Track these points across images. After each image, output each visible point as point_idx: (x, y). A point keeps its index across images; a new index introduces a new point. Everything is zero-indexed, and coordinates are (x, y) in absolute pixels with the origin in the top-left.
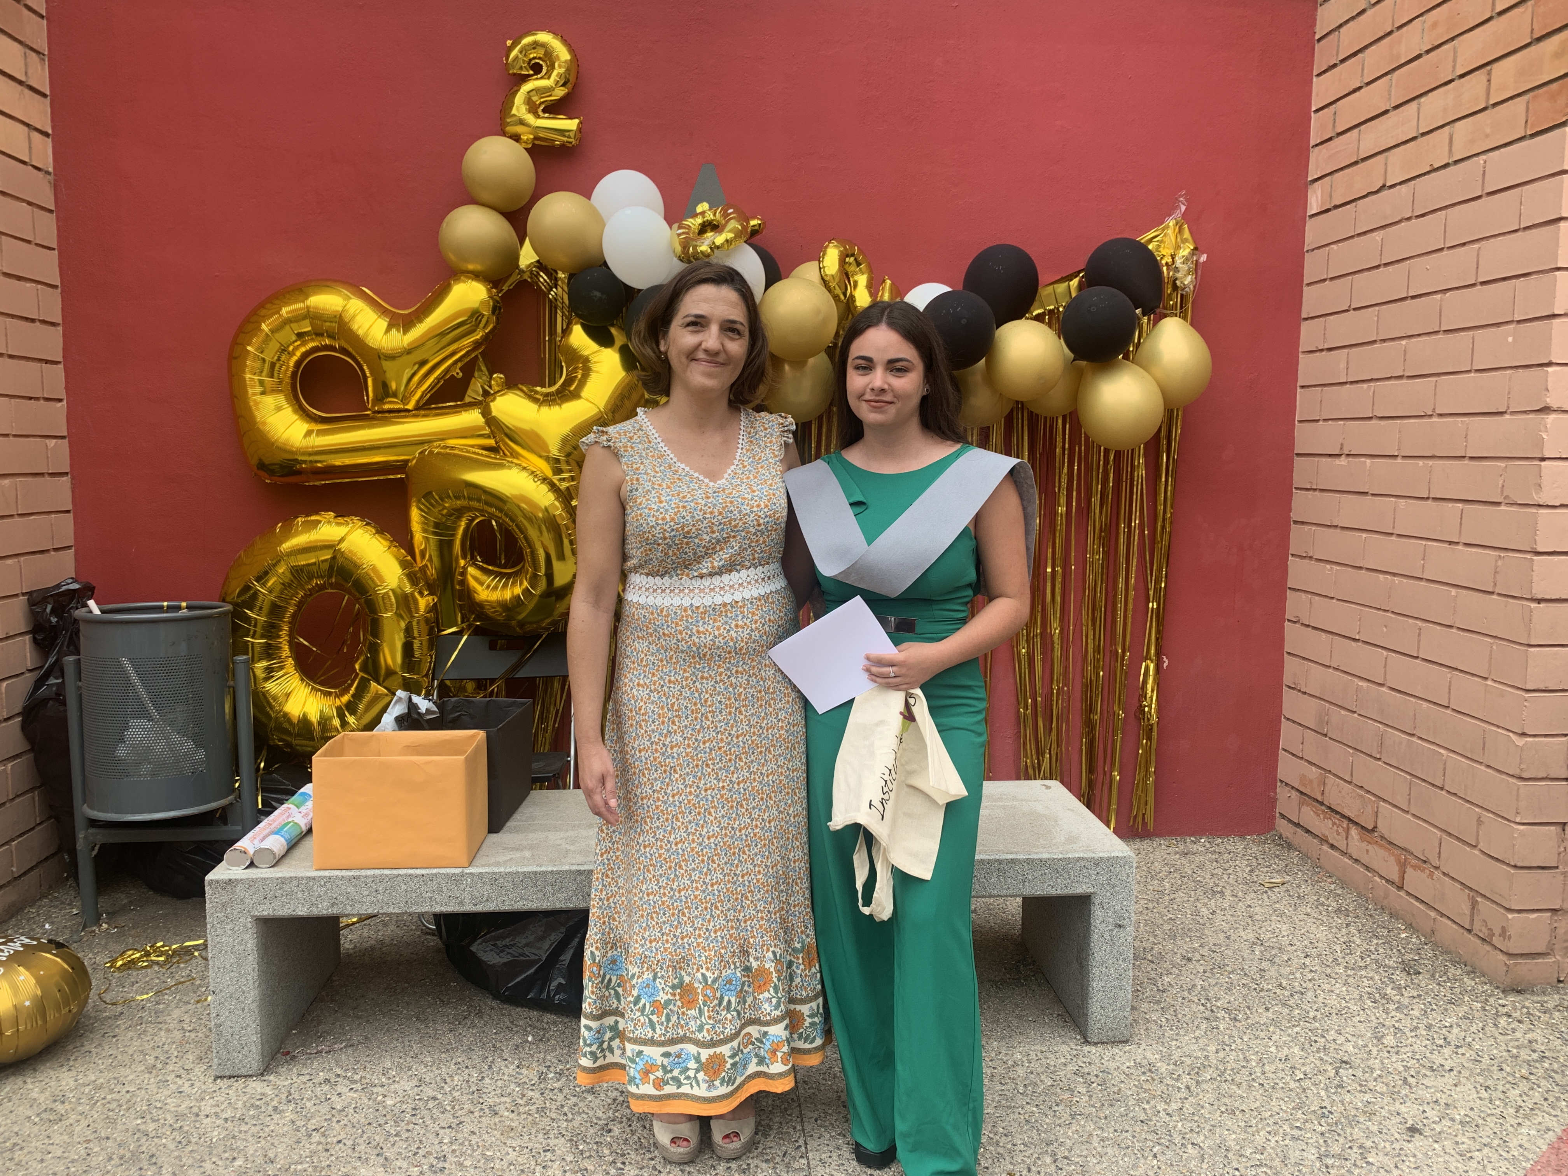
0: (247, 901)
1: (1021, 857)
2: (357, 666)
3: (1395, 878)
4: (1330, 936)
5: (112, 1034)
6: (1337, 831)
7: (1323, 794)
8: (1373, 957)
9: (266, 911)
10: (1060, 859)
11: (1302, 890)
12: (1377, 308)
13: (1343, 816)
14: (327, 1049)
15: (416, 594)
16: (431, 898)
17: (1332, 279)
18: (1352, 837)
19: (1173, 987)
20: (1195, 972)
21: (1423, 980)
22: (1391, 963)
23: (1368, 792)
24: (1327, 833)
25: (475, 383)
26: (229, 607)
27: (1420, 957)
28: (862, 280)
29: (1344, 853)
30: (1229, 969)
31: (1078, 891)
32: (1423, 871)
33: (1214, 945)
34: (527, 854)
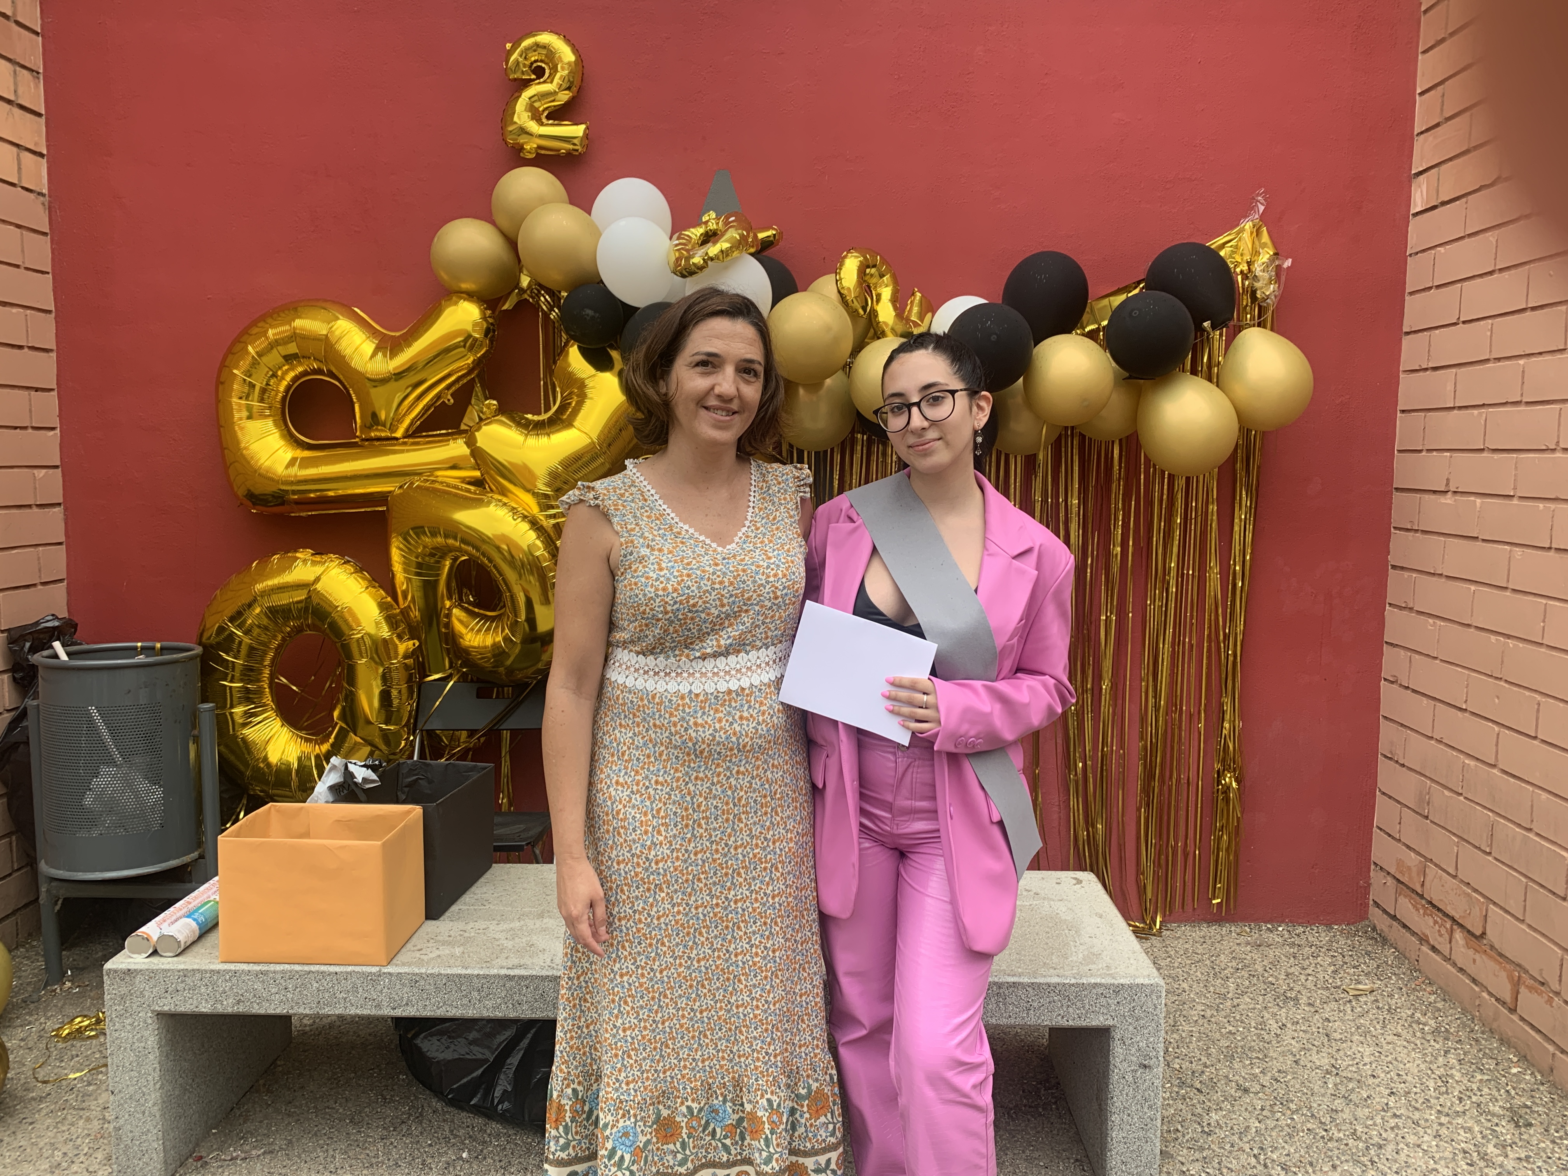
0: (147, 994)
1: (1025, 980)
2: (336, 714)
3: (1507, 997)
4: (1423, 1066)
5: (30, 1120)
6: (1439, 931)
7: (1423, 885)
8: (1474, 1099)
9: (168, 1005)
10: (1073, 985)
11: (1394, 1001)
12: (1490, 321)
13: (1447, 916)
14: (243, 1155)
15: (395, 639)
16: (345, 999)
17: (1438, 287)
18: (1457, 941)
19: (1221, 1128)
20: (1250, 1109)
21: (1534, 1134)
22: (1497, 1108)
23: (1475, 891)
24: (1428, 932)
25: (471, 411)
26: (199, 650)
27: (1533, 1103)
28: (886, 293)
29: (1447, 959)
30: (1293, 1106)
31: (1094, 1024)
32: (1540, 994)
33: (1279, 1071)
34: (458, 951)
